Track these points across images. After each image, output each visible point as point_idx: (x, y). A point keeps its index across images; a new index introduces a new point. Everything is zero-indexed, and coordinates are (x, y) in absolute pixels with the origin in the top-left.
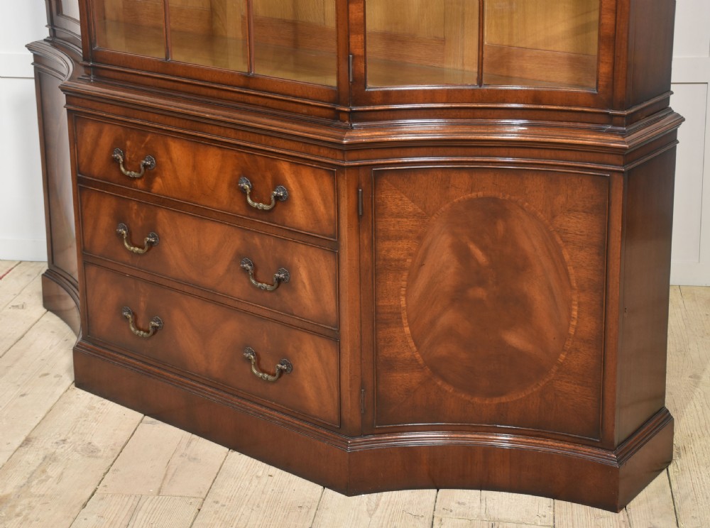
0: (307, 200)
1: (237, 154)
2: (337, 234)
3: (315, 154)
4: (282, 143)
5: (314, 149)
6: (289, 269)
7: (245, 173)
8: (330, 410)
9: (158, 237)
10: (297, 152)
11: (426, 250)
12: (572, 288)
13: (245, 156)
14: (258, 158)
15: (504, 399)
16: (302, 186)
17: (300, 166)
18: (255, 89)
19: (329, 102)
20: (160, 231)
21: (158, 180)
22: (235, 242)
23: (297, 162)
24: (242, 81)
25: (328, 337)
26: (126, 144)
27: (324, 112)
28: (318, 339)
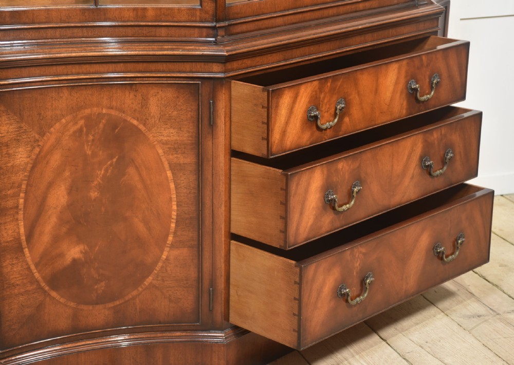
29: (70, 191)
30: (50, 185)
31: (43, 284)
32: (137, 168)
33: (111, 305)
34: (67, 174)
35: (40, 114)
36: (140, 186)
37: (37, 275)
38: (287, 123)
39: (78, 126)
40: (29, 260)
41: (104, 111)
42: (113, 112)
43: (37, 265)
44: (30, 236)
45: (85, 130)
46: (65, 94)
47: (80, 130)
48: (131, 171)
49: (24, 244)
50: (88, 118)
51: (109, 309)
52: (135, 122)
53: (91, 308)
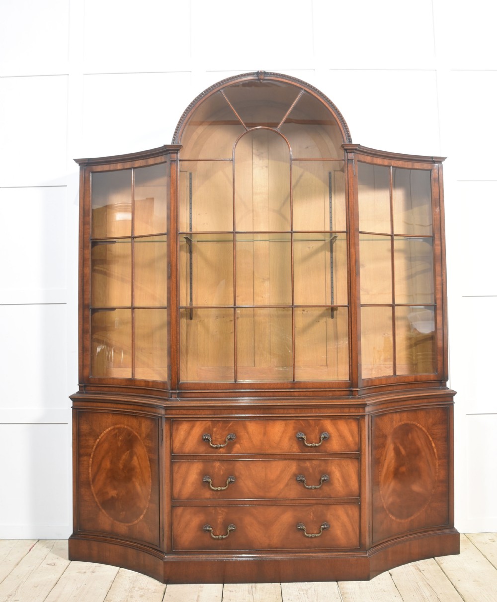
0: (341, 436)
1: (296, 421)
2: (360, 449)
3: (346, 412)
4: (326, 410)
5: (346, 410)
6: (329, 474)
7: (301, 431)
8: (354, 540)
9: (236, 478)
10: (334, 413)
11: (386, 452)
12: (436, 459)
13: (301, 421)
14: (310, 421)
15: (412, 518)
16: (338, 430)
17: (338, 420)
18: (299, 388)
19: (346, 388)
20: (237, 474)
21: (238, 446)
22: (293, 467)
23: (334, 418)
24: (290, 386)
25: (354, 503)
26: (213, 430)
27: (342, 393)
28: (346, 506)
29: (111, 462)
30: (103, 458)
31: (99, 505)
32: (137, 458)
33: (127, 525)
34: (110, 454)
35: (100, 424)
36: (138, 466)
37: (96, 499)
38: (186, 439)
39: (115, 432)
40: (93, 491)
41: (125, 427)
42: (129, 428)
43: (96, 494)
44: (94, 480)
45: (118, 434)
46: (111, 416)
47: (116, 434)
48: (135, 458)
49: (91, 483)
50: (119, 428)
51: (126, 526)
52: (137, 434)
53: (119, 523)
